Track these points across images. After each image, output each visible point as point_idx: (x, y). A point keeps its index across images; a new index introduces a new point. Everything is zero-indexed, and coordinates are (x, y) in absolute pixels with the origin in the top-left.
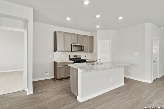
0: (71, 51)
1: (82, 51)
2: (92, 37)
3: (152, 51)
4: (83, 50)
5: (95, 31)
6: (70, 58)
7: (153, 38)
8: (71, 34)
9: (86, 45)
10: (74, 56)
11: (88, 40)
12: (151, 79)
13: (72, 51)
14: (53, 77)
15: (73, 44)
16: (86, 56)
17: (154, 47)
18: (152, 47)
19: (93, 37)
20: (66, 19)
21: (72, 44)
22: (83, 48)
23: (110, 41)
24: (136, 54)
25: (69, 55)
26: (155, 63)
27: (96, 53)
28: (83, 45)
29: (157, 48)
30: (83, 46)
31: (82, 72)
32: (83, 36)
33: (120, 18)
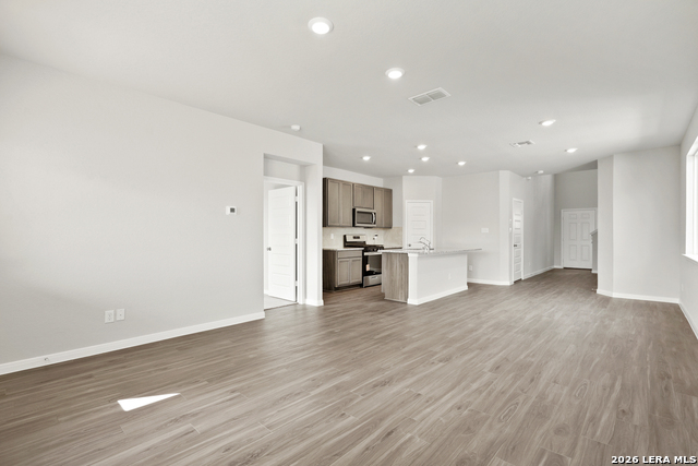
0: (351, 224)
1: (373, 225)
2: (389, 192)
3: (511, 226)
4: (374, 223)
5: (398, 176)
6: (345, 242)
7: (514, 199)
9: (378, 209)
10: (354, 238)
11: (383, 197)
12: (510, 279)
13: (354, 225)
15: (357, 210)
17: (515, 218)
18: (511, 217)
20: (362, 158)
21: (354, 210)
22: (375, 217)
23: (432, 201)
24: (485, 230)
25: (345, 236)
26: (516, 249)
27: (400, 229)
29: (521, 218)
32: (373, 188)
33: (461, 164)
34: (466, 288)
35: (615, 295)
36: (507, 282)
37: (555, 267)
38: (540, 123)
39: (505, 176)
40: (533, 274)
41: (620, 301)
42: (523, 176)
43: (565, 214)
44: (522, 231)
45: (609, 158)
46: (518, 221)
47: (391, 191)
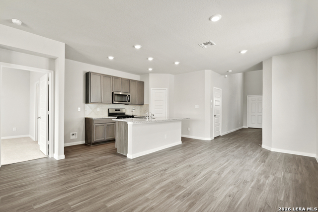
0: (111, 102)
1: (128, 103)
3: (212, 104)
4: (129, 101)
5: (146, 74)
6: (109, 113)
7: (214, 88)
8: (111, 77)
9: (133, 93)
10: (116, 110)
11: (137, 86)
12: (211, 136)
13: (113, 103)
14: (84, 142)
16: (134, 110)
17: (215, 99)
18: (212, 98)
19: (144, 82)
20: (108, 58)
21: (113, 93)
22: (129, 98)
23: (167, 89)
24: (197, 106)
25: (109, 109)
26: (216, 118)
27: (148, 105)
28: (128, 94)
29: (220, 99)
30: (129, 96)
31: (133, 125)
32: (129, 80)
33: (177, 63)
34: (180, 142)
35: (273, 150)
36: (209, 138)
37: (244, 127)
38: (210, 19)
39: (208, 73)
40: (229, 132)
41: (276, 154)
42: (222, 75)
43: (249, 98)
44: (220, 107)
45: (270, 59)
46: (218, 102)
47: (143, 83)
